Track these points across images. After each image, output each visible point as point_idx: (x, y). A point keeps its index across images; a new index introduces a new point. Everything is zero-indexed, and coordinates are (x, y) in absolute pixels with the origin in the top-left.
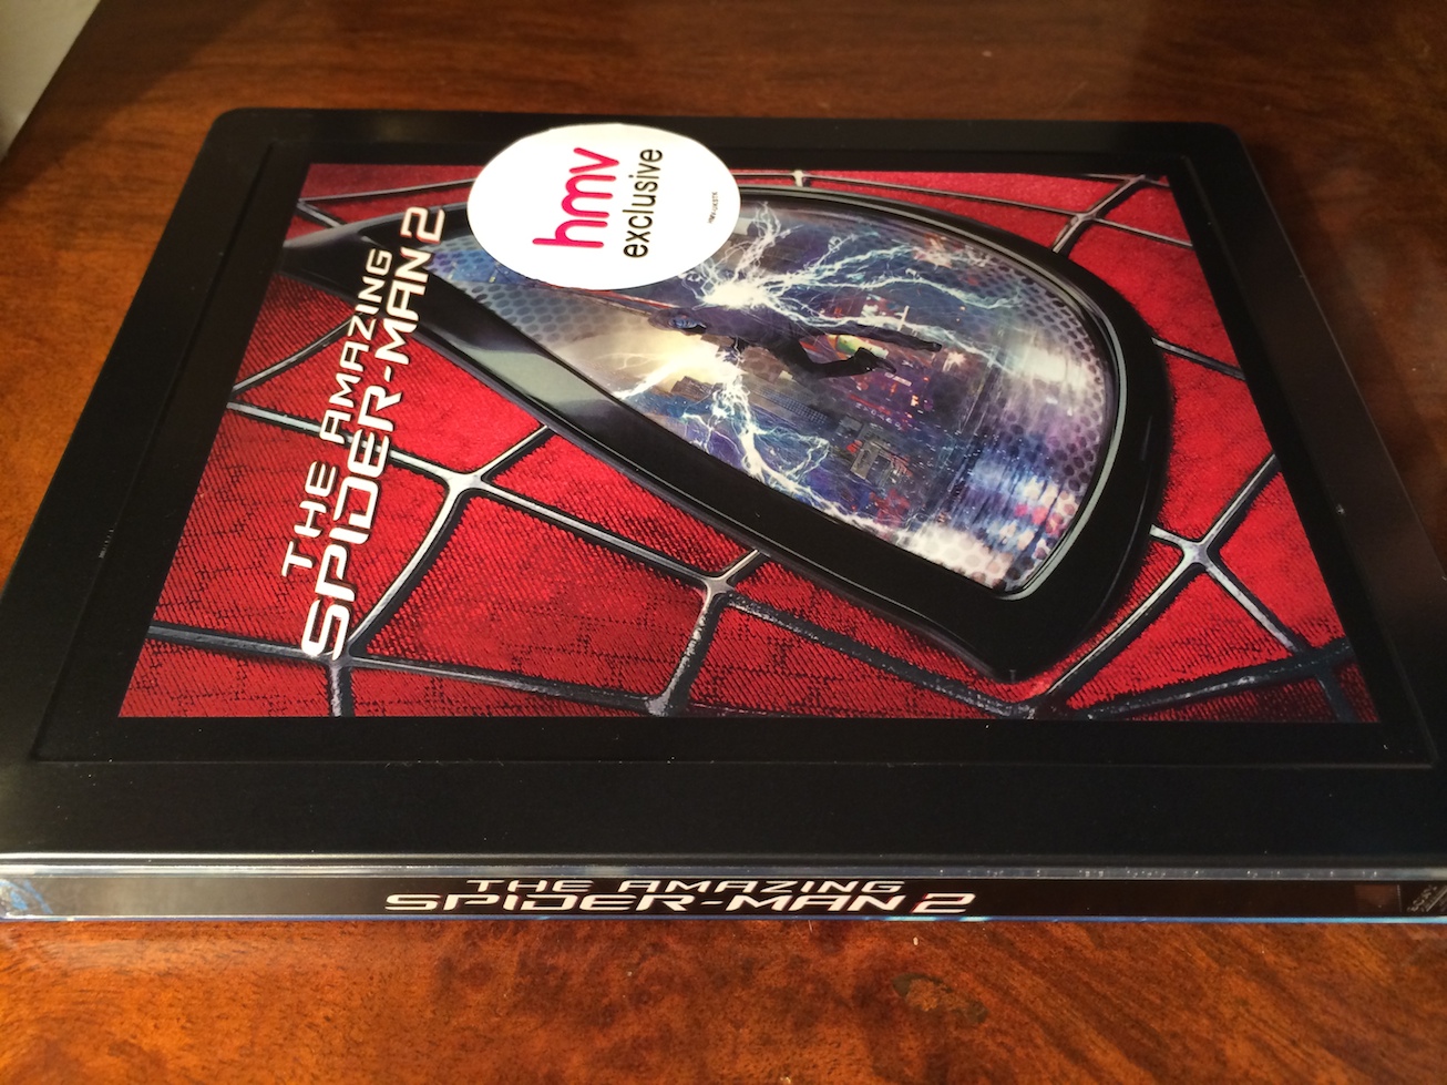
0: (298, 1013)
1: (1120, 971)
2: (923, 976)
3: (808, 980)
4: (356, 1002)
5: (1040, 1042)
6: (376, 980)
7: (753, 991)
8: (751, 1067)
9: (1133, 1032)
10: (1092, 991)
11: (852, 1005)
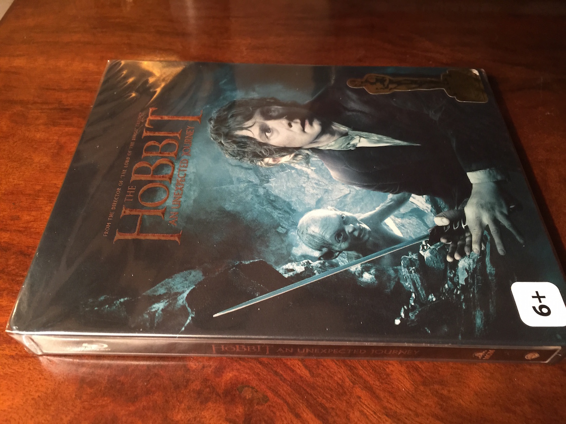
0: (30, 394)
1: (318, 386)
2: (249, 386)
3: (207, 387)
4: (50, 391)
5: (285, 410)
7: (188, 390)
8: (183, 417)
9: (319, 407)
10: (308, 392)
11: (222, 396)
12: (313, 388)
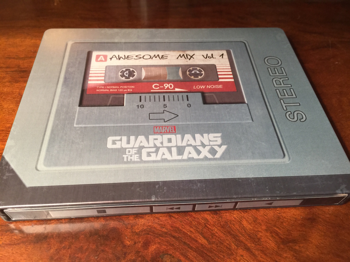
12: (211, 252)
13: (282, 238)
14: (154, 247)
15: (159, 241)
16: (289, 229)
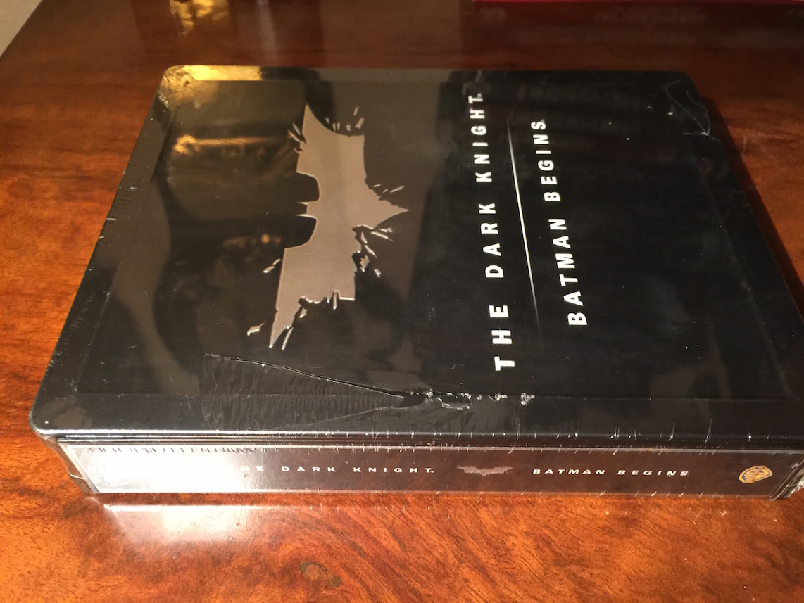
0: (16, 569)
1: (410, 564)
2: (315, 563)
3: (258, 564)
4: (44, 565)
5: (363, 597)
6: (54, 555)
7: (231, 567)
9: (409, 594)
10: (395, 572)
11: (277, 576)
12: (404, 567)
13: (557, 553)
14: (292, 548)
15: (302, 536)
16: (577, 536)
